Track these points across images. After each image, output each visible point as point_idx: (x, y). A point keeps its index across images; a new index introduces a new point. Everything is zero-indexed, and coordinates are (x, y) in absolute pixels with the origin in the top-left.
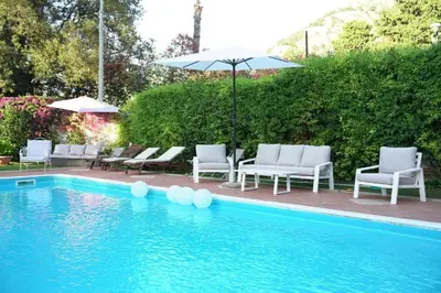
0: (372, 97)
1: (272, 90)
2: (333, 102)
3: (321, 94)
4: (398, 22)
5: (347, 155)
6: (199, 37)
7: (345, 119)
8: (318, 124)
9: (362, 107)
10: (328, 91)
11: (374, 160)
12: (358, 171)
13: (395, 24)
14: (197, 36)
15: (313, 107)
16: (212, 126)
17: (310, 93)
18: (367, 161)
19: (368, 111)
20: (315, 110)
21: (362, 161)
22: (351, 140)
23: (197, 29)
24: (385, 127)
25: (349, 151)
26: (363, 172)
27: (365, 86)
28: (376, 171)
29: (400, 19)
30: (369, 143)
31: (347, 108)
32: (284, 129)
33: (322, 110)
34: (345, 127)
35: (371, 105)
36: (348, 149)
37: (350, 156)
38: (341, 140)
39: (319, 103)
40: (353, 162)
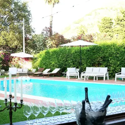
0: (118, 53)
1: (89, 51)
2: (107, 55)
3: (103, 52)
4: (122, 20)
5: (111, 69)
6: (52, 27)
7: (111, 59)
8: (103, 61)
9: (115, 56)
10: (105, 51)
11: (119, 71)
12: (116, 74)
13: (121, 21)
14: (51, 27)
15: (101, 56)
16: (69, 62)
17: (100, 52)
18: (117, 71)
19: (117, 57)
20: (102, 57)
21: (116, 71)
22: (112, 65)
23: (51, 24)
24: (122, 62)
25: (112, 68)
26: (117, 74)
27: (116, 50)
28: (120, 74)
29: (123, 19)
30: (118, 66)
31: (111, 56)
32: (93, 62)
33: (104, 57)
34: (111, 62)
35: (118, 55)
36: (111, 68)
37: (112, 70)
38: (109, 65)
39: (103, 55)
40: (113, 72)
